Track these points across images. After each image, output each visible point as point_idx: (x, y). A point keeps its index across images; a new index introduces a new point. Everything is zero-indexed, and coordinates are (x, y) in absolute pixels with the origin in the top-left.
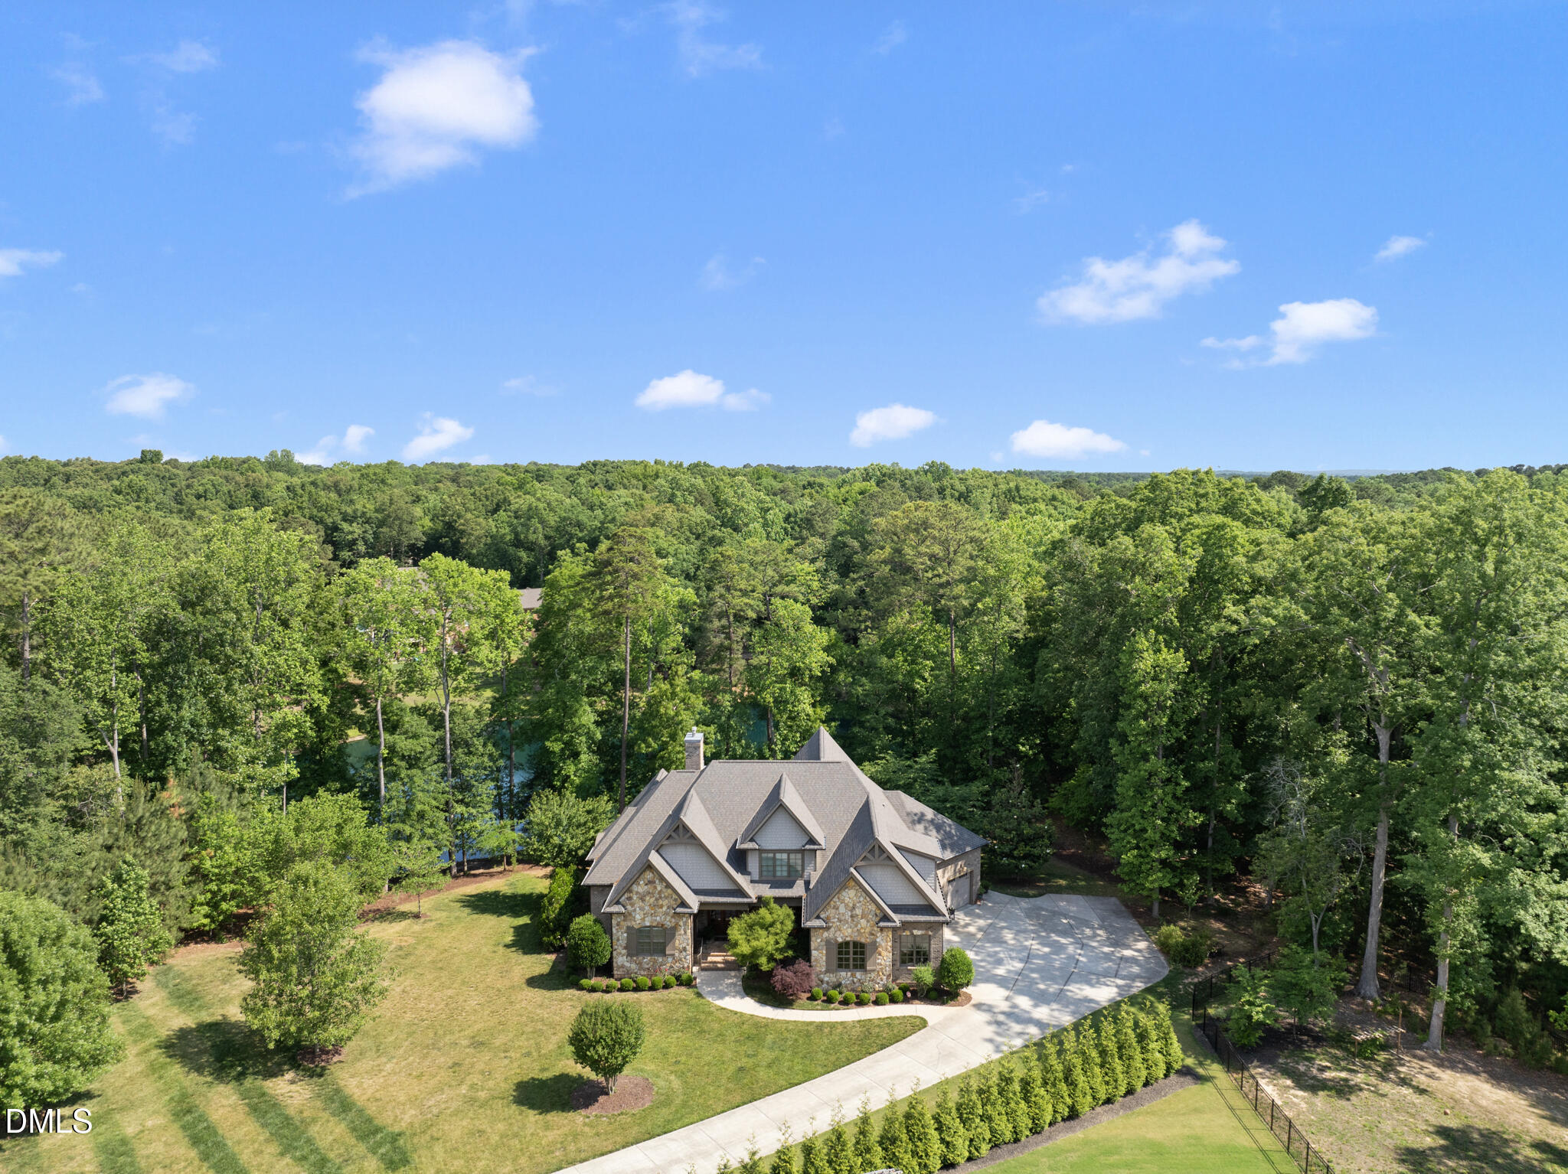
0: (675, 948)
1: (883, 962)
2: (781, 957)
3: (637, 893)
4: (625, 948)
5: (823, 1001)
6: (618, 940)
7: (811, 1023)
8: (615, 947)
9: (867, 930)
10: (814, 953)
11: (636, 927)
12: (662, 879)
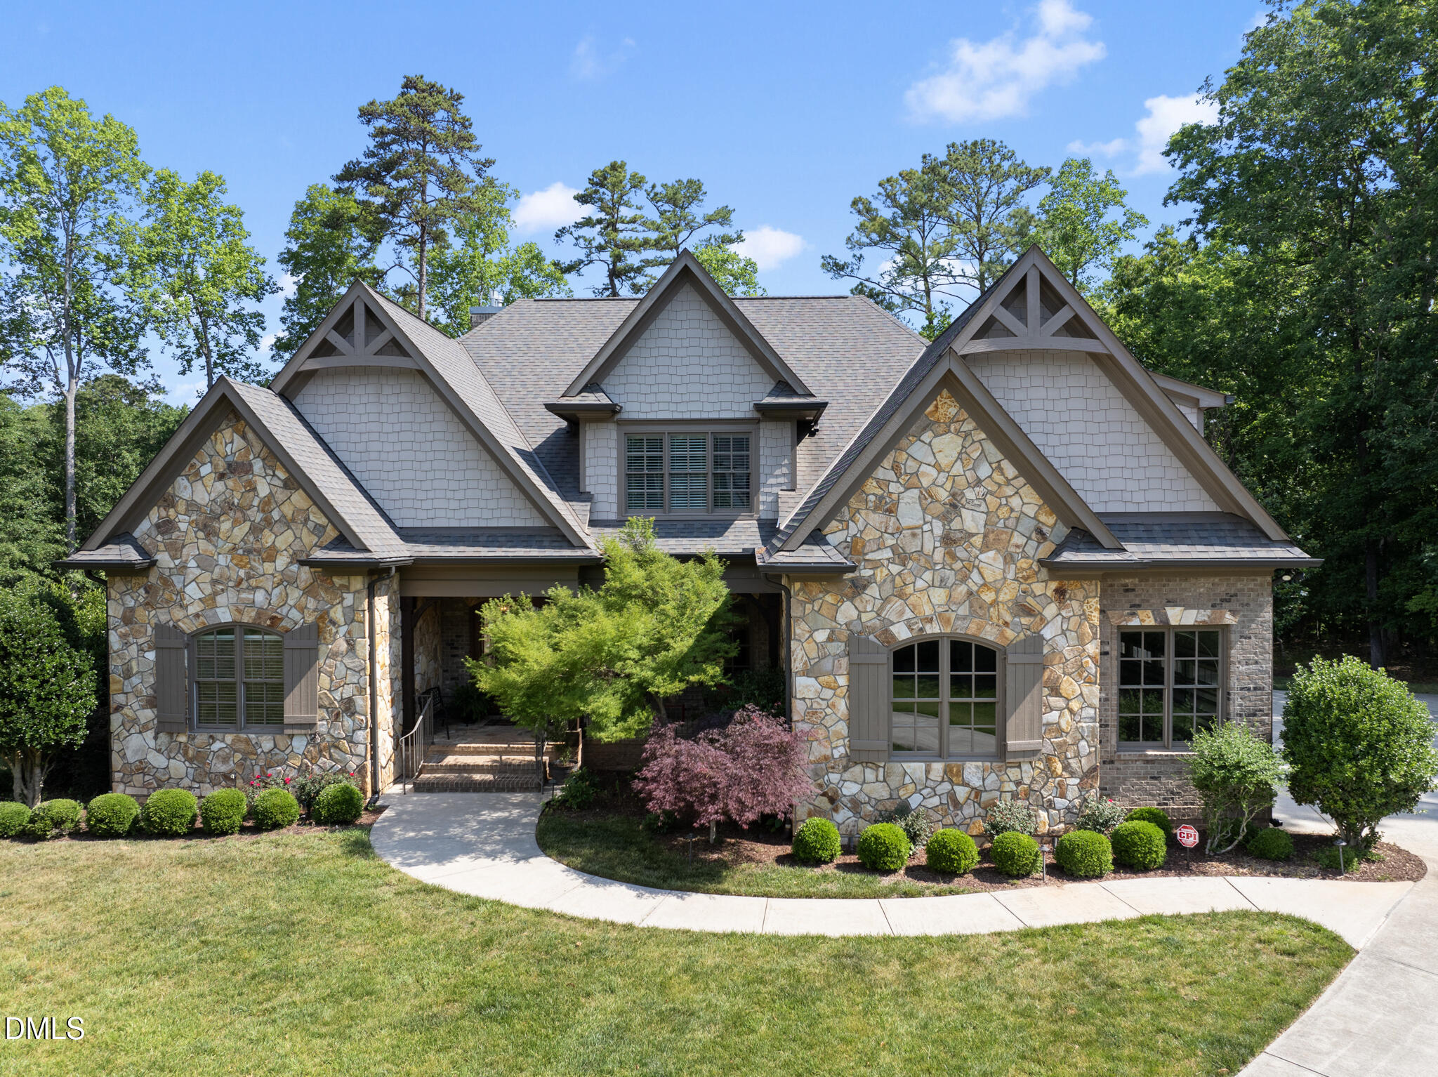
0: (313, 703)
1: (1066, 721)
2: (676, 687)
3: (192, 506)
4: (151, 703)
5: (844, 867)
6: (128, 674)
7: (808, 943)
8: (117, 699)
9: (1007, 595)
10: (804, 686)
11: (188, 626)
12: (275, 454)
